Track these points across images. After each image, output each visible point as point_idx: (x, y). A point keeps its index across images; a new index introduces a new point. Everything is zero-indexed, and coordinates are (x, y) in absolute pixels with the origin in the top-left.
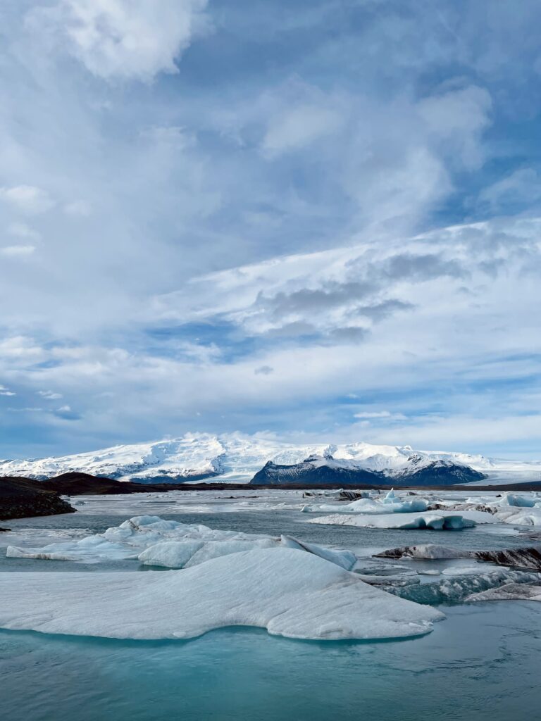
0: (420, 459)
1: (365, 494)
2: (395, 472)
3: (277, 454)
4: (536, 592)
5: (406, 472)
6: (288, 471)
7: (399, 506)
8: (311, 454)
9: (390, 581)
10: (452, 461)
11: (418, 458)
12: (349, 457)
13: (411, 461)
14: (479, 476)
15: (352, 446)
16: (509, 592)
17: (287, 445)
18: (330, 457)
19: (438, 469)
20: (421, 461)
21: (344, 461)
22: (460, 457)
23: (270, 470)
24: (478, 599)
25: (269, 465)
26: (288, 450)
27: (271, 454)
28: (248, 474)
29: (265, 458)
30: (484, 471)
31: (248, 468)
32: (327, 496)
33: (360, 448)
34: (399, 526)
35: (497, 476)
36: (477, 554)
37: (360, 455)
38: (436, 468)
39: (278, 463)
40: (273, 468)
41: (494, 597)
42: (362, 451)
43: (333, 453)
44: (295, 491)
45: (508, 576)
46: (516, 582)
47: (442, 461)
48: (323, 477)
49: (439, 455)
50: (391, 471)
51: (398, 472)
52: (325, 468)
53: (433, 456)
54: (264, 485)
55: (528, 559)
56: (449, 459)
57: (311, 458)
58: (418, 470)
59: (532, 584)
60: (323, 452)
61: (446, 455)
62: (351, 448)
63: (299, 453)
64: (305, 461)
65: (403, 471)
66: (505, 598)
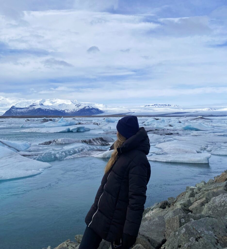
0: (80, 105)
1: (54, 119)
2: (70, 111)
3: (17, 103)
4: (93, 154)
5: (74, 111)
6: (22, 110)
7: (64, 123)
8: (33, 103)
9: (38, 154)
10: (92, 106)
11: (79, 105)
12: (51, 104)
13: (76, 106)
14: (101, 112)
15: (52, 100)
16: (83, 154)
17: (22, 99)
18: (42, 104)
19: (87, 109)
20: (80, 106)
21: (48, 106)
22: (95, 105)
23: (13, 110)
24: (70, 158)
25: (13, 107)
26: (22, 101)
27: (14, 103)
28: (2, 111)
29: (11, 105)
30: (103, 110)
31: (2, 109)
32: (37, 120)
33: (56, 101)
34: (59, 131)
35: (107, 112)
36: (82, 141)
37: (56, 103)
38: (86, 109)
39: (17, 107)
40: (15, 109)
41: (76, 157)
42: (56, 102)
43: (43, 103)
44: (23, 119)
45: (85, 148)
46: (88, 150)
47: (88, 106)
48: (38, 113)
49: (87, 104)
50: (68, 110)
51: (71, 110)
52: (39, 109)
53: (85, 104)
54: (9, 117)
55: (98, 141)
56: (91, 106)
57: (33, 105)
58: (79, 110)
59: (93, 151)
60: (39, 102)
61: (90, 104)
62: (52, 101)
63: (27, 103)
64: (30, 106)
65: (73, 110)
66: (81, 157)
